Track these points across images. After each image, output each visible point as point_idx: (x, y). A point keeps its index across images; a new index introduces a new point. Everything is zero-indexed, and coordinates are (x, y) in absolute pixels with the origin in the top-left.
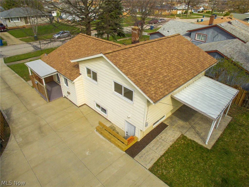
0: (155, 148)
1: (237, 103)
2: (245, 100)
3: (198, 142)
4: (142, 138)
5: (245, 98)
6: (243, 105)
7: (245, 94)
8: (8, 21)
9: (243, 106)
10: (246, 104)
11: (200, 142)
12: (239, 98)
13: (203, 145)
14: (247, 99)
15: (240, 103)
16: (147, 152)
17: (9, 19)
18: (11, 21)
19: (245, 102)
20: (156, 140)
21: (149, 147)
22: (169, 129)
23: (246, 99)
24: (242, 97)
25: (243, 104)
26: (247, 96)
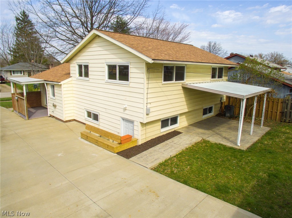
0: (163, 150)
1: (275, 119)
2: (283, 111)
3: (226, 145)
4: (145, 142)
5: (282, 109)
6: (282, 119)
7: (282, 104)
8: (9, 74)
9: (283, 121)
10: (286, 117)
11: (229, 144)
12: (276, 111)
13: (233, 147)
14: (286, 110)
15: (278, 117)
16: (151, 153)
17: (11, 71)
18: (13, 74)
19: (284, 114)
20: (164, 144)
21: (154, 149)
22: (185, 135)
23: (284, 109)
24: (279, 108)
25: (282, 117)
26: (284, 105)
